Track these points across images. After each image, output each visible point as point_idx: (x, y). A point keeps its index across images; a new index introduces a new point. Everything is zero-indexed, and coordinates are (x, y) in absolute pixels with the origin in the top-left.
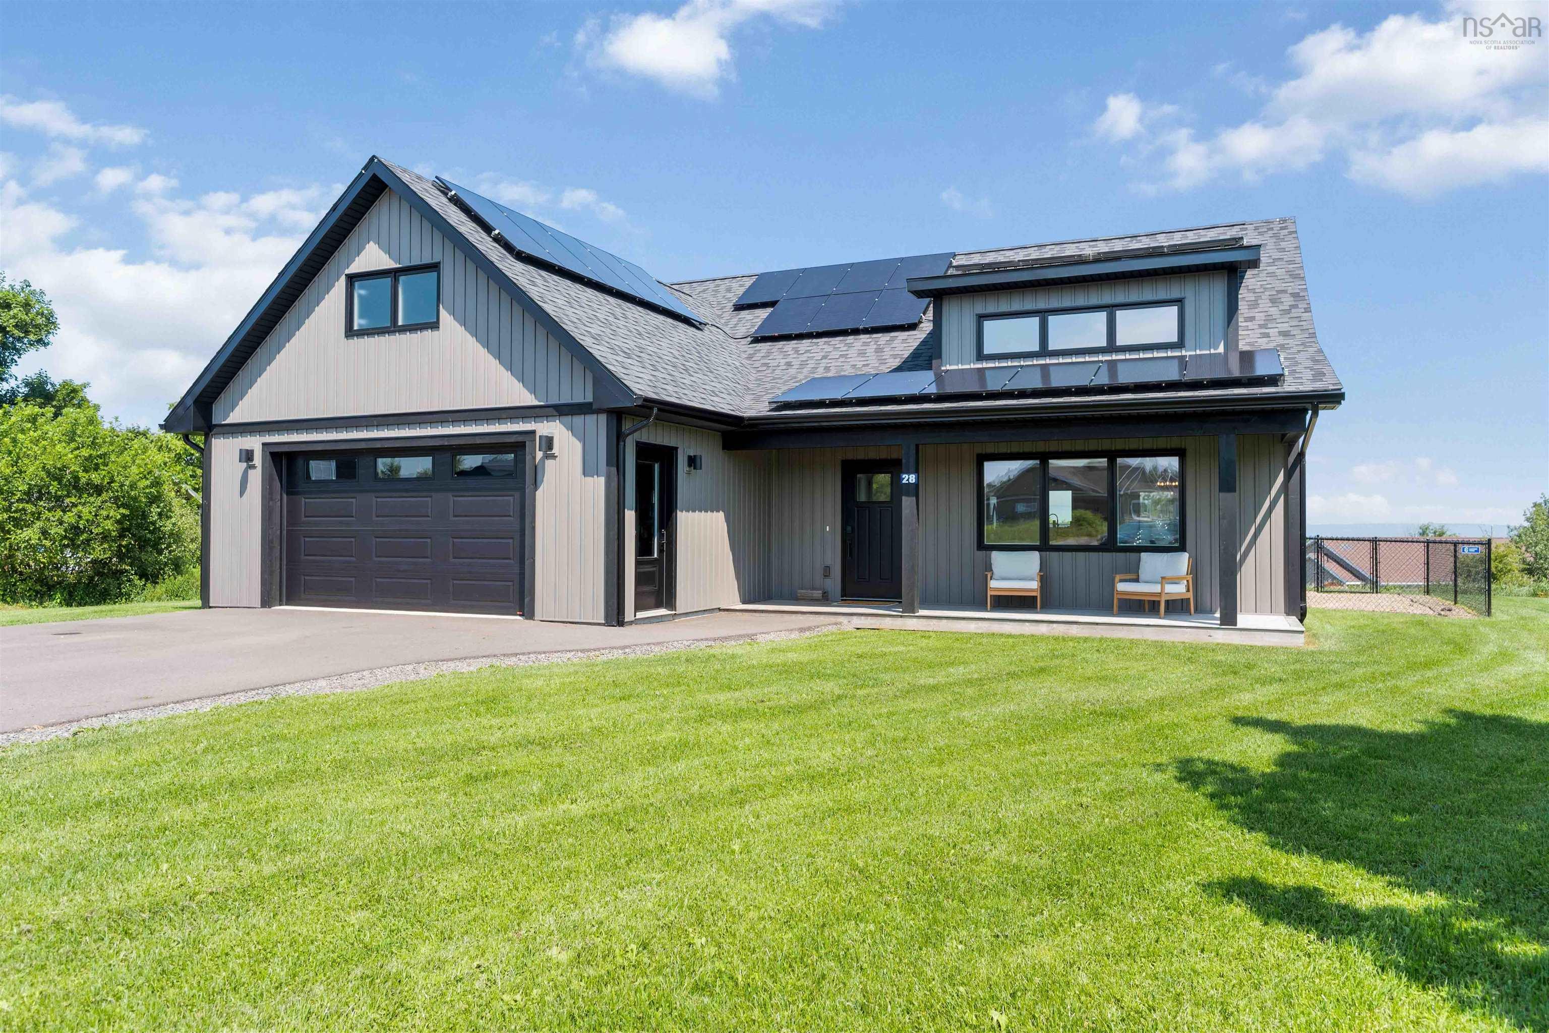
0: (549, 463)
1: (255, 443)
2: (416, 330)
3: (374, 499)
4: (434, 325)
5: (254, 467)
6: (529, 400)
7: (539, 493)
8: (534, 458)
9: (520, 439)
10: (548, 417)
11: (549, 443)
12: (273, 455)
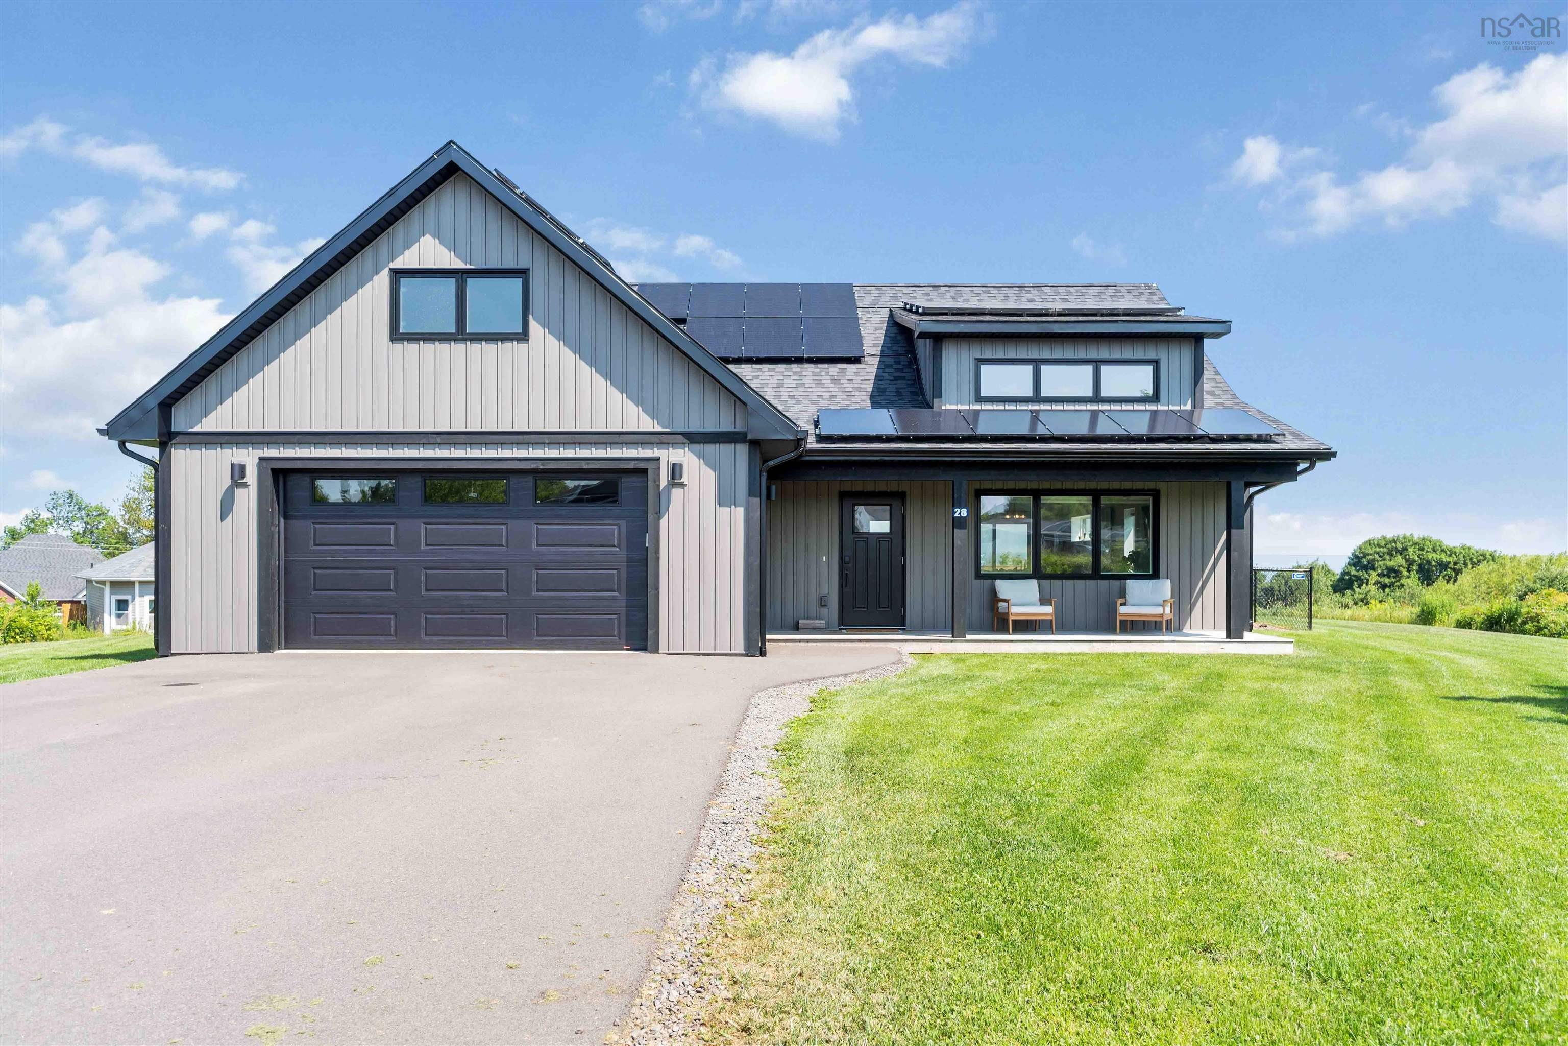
0: (676, 493)
1: (249, 457)
2: (496, 340)
3: (423, 526)
4: (523, 336)
5: (245, 485)
6: (648, 424)
7: (663, 522)
8: (659, 486)
9: (642, 465)
10: (674, 444)
11: (676, 471)
12: (276, 472)
